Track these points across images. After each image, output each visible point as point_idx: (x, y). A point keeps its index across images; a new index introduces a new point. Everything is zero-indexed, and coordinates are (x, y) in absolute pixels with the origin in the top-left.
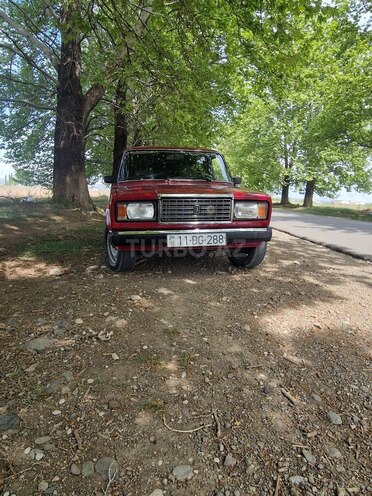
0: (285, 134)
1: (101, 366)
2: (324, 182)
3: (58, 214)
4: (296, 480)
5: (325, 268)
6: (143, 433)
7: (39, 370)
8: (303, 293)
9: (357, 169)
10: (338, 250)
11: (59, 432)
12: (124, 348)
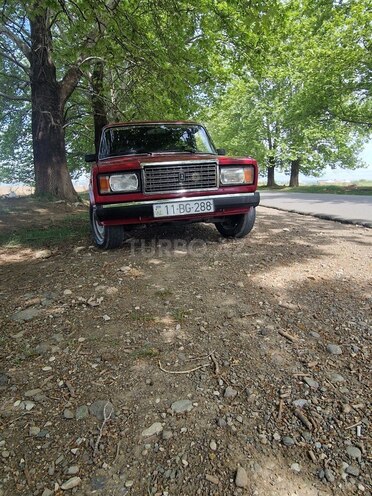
0: (267, 114)
1: (92, 327)
2: (309, 161)
3: (42, 207)
4: (300, 403)
5: (315, 233)
6: (139, 377)
7: (27, 336)
8: (294, 253)
9: (341, 146)
10: (327, 218)
11: (50, 385)
12: (115, 310)
